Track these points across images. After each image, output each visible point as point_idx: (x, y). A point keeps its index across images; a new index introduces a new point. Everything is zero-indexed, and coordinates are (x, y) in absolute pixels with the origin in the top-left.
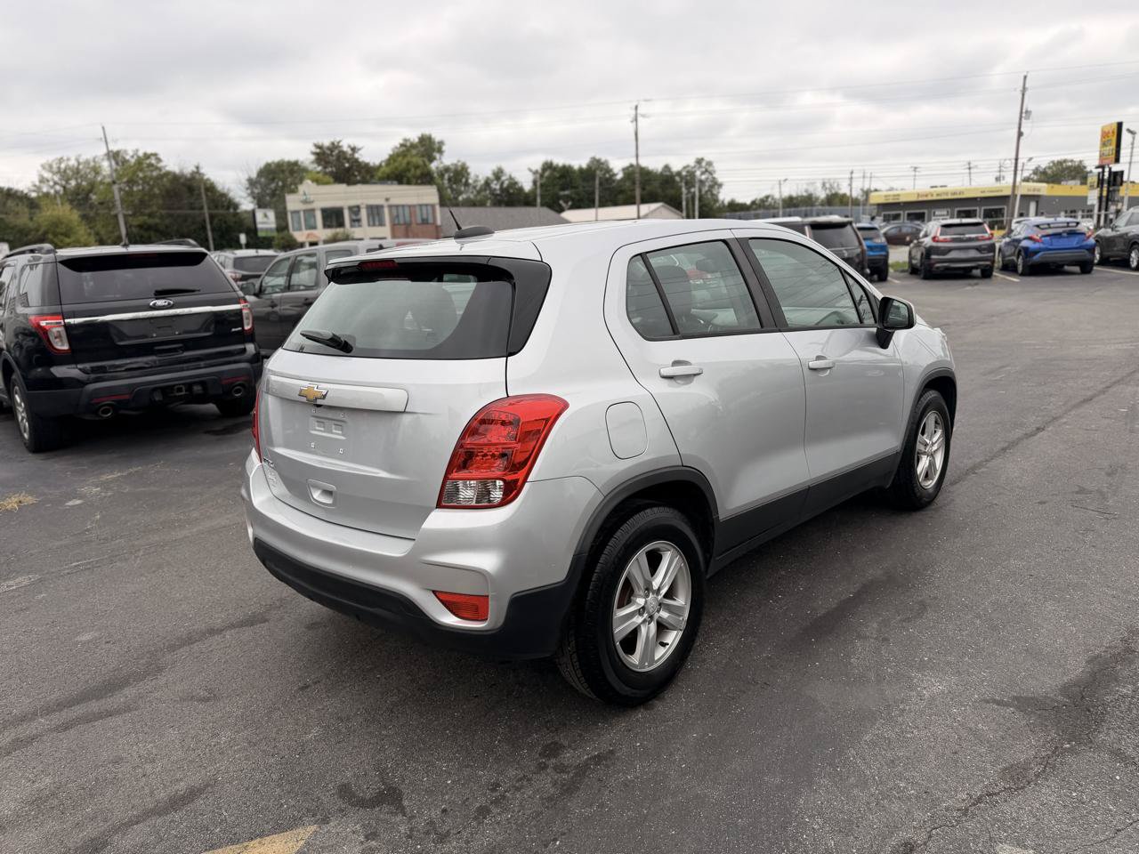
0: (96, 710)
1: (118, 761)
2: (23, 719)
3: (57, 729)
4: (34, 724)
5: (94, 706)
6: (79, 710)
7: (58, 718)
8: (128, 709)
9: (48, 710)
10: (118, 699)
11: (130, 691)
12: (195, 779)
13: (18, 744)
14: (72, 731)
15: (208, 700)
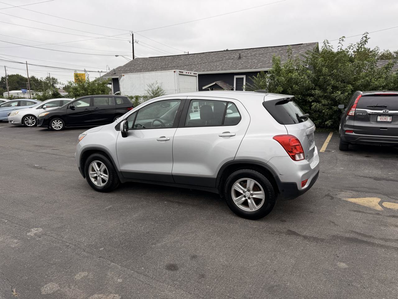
0: (360, 236)
1: (364, 223)
2: (382, 246)
3: (374, 238)
4: (379, 243)
5: (360, 238)
6: (365, 239)
7: (372, 240)
8: (352, 231)
9: (373, 244)
10: (352, 235)
11: (347, 235)
12: (352, 213)
13: (386, 240)
14: (370, 235)
15: (333, 222)
